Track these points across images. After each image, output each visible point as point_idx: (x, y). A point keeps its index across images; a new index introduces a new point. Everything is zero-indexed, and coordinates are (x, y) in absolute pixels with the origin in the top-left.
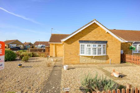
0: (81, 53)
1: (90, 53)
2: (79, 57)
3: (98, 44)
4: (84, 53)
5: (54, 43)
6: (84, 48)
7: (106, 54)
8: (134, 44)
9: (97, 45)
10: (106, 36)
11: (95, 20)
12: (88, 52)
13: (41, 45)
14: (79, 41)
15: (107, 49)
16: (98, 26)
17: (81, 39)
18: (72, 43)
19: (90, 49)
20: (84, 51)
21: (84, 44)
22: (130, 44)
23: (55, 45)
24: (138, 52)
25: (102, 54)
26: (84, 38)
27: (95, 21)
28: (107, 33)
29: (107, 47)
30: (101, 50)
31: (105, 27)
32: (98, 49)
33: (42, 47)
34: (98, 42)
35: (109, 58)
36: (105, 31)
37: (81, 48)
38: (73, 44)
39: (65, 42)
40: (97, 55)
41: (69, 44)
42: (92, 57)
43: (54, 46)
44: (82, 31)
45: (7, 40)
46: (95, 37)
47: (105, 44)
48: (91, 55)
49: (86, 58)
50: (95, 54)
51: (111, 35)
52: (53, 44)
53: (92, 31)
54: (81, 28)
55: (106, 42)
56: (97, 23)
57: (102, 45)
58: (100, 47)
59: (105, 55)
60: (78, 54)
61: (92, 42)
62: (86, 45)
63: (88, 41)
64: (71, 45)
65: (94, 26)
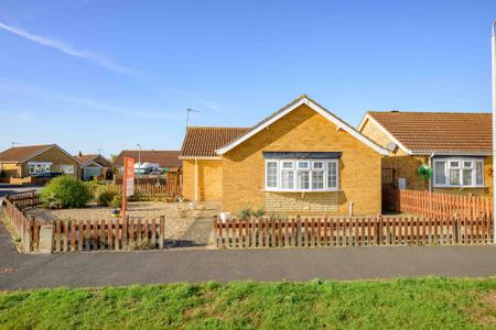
0: (269, 185)
1: (291, 186)
2: (262, 195)
3: (313, 162)
4: (275, 184)
5: (196, 158)
6: (275, 172)
7: (340, 188)
8: (435, 160)
9: (311, 163)
10: (337, 139)
11: (306, 97)
12: (287, 183)
13: (145, 165)
14: (264, 153)
15: (340, 175)
16: (315, 113)
17: (267, 149)
18: (244, 157)
19: (291, 172)
20: (275, 178)
21: (277, 161)
22: (423, 160)
23: (200, 162)
24: (447, 185)
25: (326, 188)
26: (277, 146)
27: (305, 101)
28: (341, 129)
29: (342, 167)
30: (321, 177)
31: (334, 116)
32: (315, 173)
33: (149, 171)
34: (313, 156)
35: (346, 200)
36: (334, 126)
37: (269, 172)
38: (246, 160)
39: (225, 155)
40: (310, 190)
41: (235, 161)
42: (298, 195)
43: (196, 166)
44: (269, 126)
45: (15, 146)
46: (305, 142)
47: (337, 161)
48: (294, 190)
49: (283, 198)
50: (307, 186)
51: (350, 136)
52: (193, 162)
53: (299, 127)
54: (267, 119)
55: (338, 155)
56: (312, 105)
57: (325, 163)
58: (318, 169)
59: (336, 189)
60: (260, 187)
61: (298, 155)
62: (280, 163)
63: (286, 153)
64: (242, 163)
65: (302, 114)
